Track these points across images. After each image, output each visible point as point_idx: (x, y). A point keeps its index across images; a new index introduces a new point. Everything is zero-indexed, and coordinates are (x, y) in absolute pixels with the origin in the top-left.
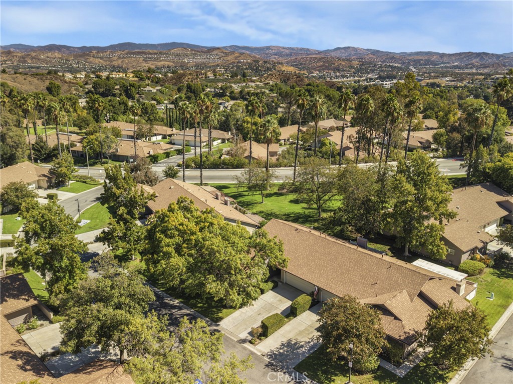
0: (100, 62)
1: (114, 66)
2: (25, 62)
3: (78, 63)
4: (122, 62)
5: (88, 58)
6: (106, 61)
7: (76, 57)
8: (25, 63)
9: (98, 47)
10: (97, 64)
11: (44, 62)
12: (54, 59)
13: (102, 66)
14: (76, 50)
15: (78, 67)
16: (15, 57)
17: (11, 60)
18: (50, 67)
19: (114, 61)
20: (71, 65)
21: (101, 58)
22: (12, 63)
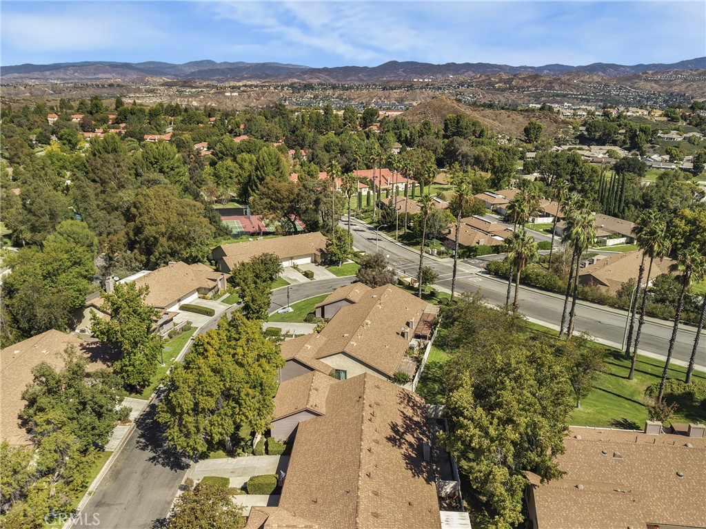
0: (652, 88)
1: (672, 94)
2: (552, 88)
3: (620, 89)
4: (687, 87)
5: (636, 82)
6: (662, 85)
7: (620, 80)
8: (551, 90)
9: (661, 64)
10: (646, 90)
11: (574, 88)
12: (590, 83)
13: (654, 94)
14: (628, 70)
15: (618, 95)
16: (541, 82)
17: (535, 86)
18: (580, 94)
19: (676, 85)
20: (609, 91)
21: (656, 82)
22: (536, 90)
